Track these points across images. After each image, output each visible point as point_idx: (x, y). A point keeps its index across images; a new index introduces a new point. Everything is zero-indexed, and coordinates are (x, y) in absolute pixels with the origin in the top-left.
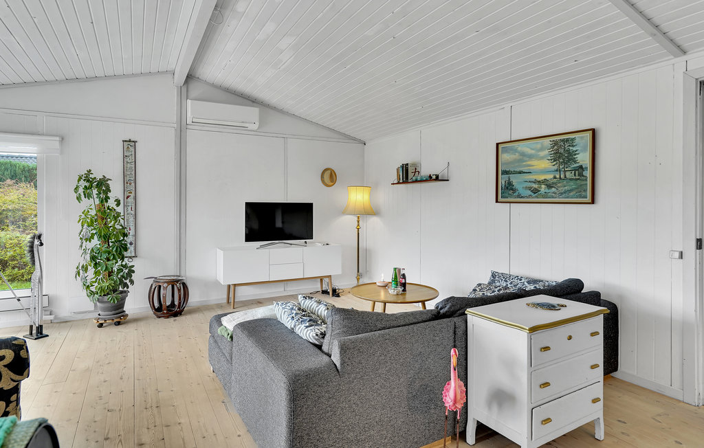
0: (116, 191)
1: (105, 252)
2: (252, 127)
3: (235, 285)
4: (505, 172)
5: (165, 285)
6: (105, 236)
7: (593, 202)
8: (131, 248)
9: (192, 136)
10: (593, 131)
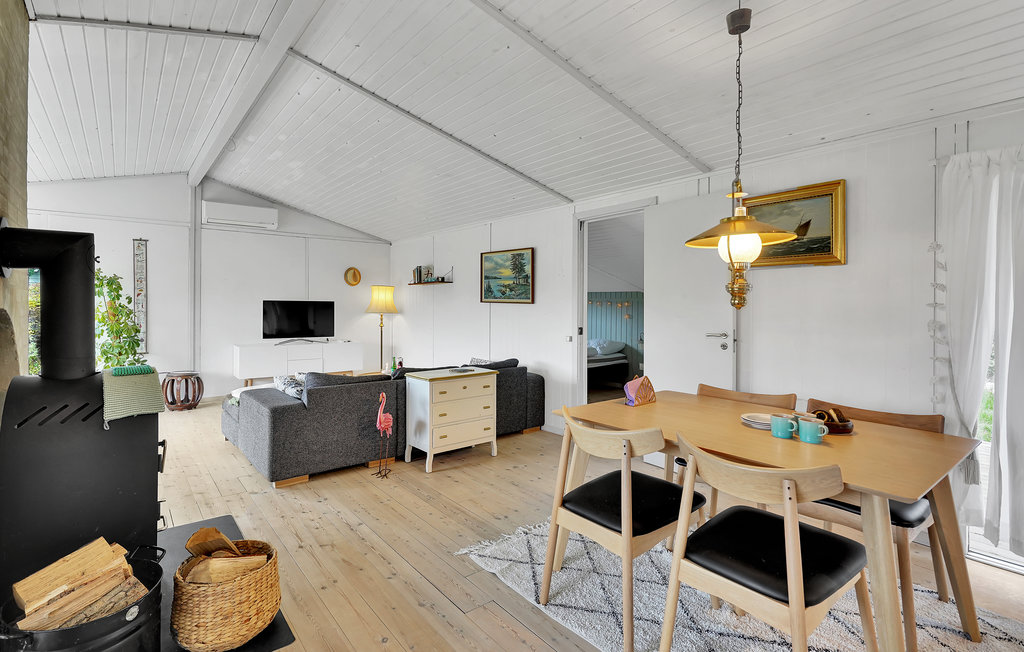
0: (128, 289)
1: (117, 347)
2: (270, 227)
3: (252, 380)
4: (487, 278)
5: (179, 379)
6: (117, 332)
7: (533, 302)
8: (142, 345)
9: (206, 235)
10: (533, 249)
